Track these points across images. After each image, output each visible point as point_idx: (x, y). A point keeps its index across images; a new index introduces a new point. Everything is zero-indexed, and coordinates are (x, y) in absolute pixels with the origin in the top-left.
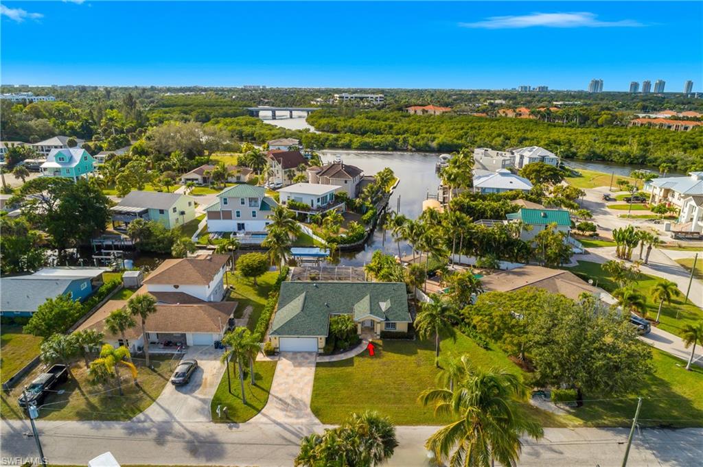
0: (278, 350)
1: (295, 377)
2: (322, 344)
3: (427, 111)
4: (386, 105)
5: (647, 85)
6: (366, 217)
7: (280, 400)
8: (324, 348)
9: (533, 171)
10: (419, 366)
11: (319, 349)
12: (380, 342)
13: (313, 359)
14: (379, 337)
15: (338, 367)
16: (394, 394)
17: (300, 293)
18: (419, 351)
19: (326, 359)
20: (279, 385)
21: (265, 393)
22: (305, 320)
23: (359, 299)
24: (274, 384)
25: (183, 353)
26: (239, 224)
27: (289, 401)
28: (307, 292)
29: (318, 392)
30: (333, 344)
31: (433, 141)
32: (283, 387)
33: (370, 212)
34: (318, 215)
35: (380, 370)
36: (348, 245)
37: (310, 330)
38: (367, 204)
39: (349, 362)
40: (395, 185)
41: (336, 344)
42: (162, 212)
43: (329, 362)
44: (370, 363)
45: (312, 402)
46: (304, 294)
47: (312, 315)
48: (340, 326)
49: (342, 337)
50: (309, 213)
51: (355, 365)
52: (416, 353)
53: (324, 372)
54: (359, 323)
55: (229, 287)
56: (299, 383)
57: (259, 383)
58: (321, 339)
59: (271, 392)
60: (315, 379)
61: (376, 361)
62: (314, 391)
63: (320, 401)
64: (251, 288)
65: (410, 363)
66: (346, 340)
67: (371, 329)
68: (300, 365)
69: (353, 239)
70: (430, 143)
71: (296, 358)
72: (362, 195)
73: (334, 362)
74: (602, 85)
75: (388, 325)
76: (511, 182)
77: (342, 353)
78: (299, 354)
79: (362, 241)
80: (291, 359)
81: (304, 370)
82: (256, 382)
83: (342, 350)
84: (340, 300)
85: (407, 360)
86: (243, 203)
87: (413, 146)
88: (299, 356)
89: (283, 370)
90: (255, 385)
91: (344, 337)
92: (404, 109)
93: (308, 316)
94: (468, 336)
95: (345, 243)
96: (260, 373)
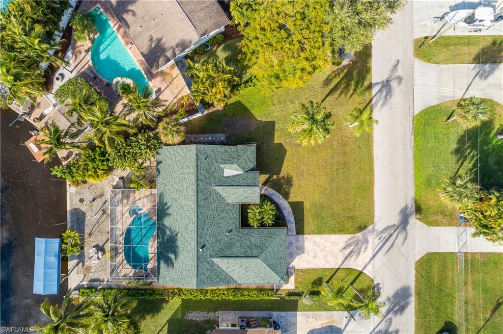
1: (318, 251)
7: (346, 258)
13: (292, 238)
15: (303, 215)
18: (276, 142)
19: (292, 226)
20: (327, 262)
24: (327, 266)
27: (347, 251)
28: (211, 256)
29: (336, 230)
32: (330, 259)
39: (297, 205)
43: (296, 223)
44: (299, 188)
45: (349, 233)
51: (301, 200)
52: (280, 144)
56: (325, 247)
57: (326, 279)
61: (296, 181)
62: (334, 233)
68: (301, 248)
71: (291, 253)
73: (295, 218)
77: (282, 213)
80: (292, 258)
81: (308, 244)
84: (222, 218)
89: (308, 262)
90: (328, 282)
96: (312, 281)
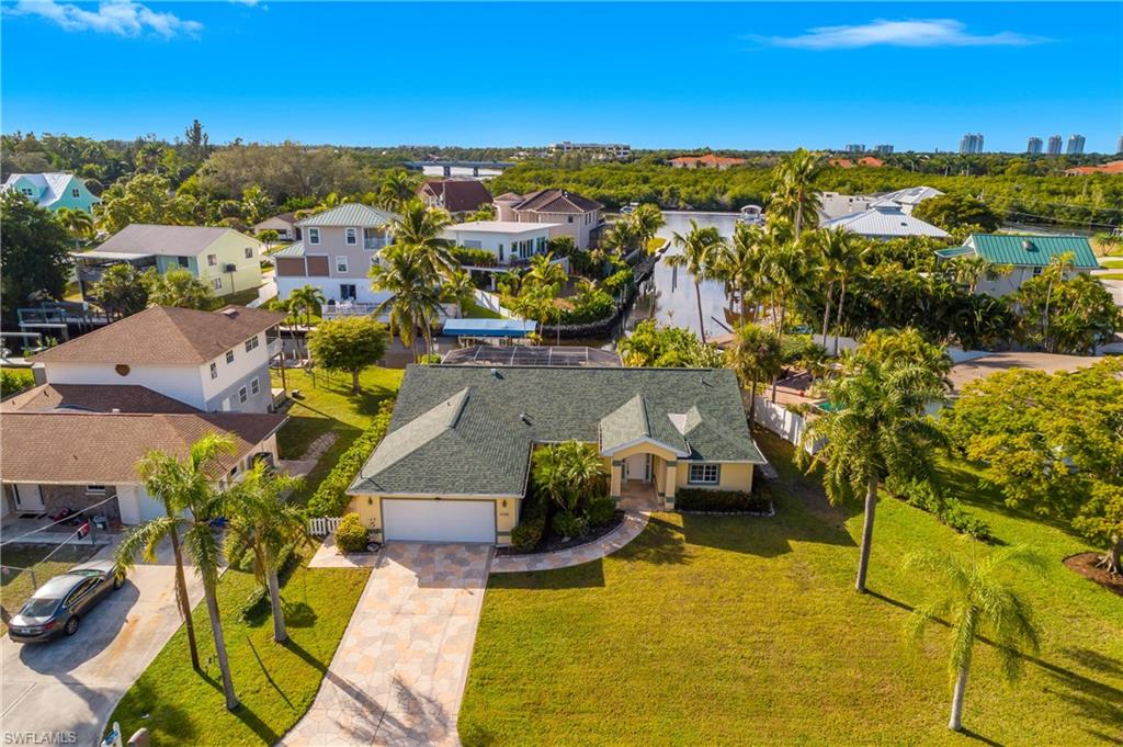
0: (379, 538)
1: (419, 620)
2: (509, 519)
3: (704, 165)
4: (634, 159)
5: (1056, 142)
6: (611, 281)
7: (359, 696)
8: (514, 533)
9: (942, 209)
10: (804, 587)
11: (498, 534)
12: (676, 519)
13: (479, 564)
14: (670, 506)
15: (555, 588)
16: (747, 680)
17: (452, 391)
18: (791, 543)
19: (521, 564)
21: (312, 670)
22: (460, 452)
23: (613, 405)
24: (349, 640)
25: (99, 542)
26: (343, 287)
27: (388, 701)
28: (473, 388)
29: (489, 670)
30: (541, 522)
31: (723, 194)
32: (374, 651)
33: (621, 275)
34: (514, 274)
35: (686, 598)
36: (576, 327)
37: (474, 479)
38: (615, 260)
39: (590, 575)
40: (664, 247)
41: (549, 522)
42: (183, 261)
43: (529, 574)
44: (652, 578)
45: (466, 707)
46: (463, 393)
47: (481, 440)
48: (561, 469)
49: (566, 502)
50: (493, 270)
51: (607, 583)
52: (787, 550)
53: (514, 602)
54: (616, 463)
55: (289, 395)
56: (427, 638)
57: (299, 636)
58: (505, 504)
59: (334, 668)
60: (481, 624)
61: (672, 571)
62: (475, 665)
63: (492, 702)
64: (345, 398)
65: (777, 579)
66: (578, 512)
67: (648, 485)
68: (440, 581)
69: (587, 313)
70: (718, 197)
71: (431, 560)
72: (605, 242)
73: (545, 572)
74: (981, 142)
75: (696, 471)
76: (904, 224)
77: (566, 547)
78: (438, 550)
79: (607, 320)
80: (413, 564)
81: (448, 596)
82: (290, 631)
83: (566, 539)
84: (562, 409)
85: (763, 569)
86: (351, 240)
87: (687, 202)
88: (438, 554)
89: (383, 597)
90: (286, 642)
91: (573, 503)
92: (666, 161)
93: (469, 441)
94: (921, 505)
95: (570, 323)
96: (311, 605)
